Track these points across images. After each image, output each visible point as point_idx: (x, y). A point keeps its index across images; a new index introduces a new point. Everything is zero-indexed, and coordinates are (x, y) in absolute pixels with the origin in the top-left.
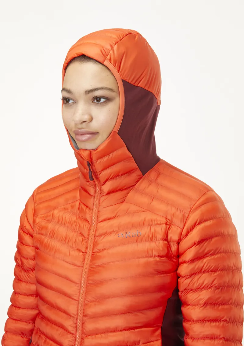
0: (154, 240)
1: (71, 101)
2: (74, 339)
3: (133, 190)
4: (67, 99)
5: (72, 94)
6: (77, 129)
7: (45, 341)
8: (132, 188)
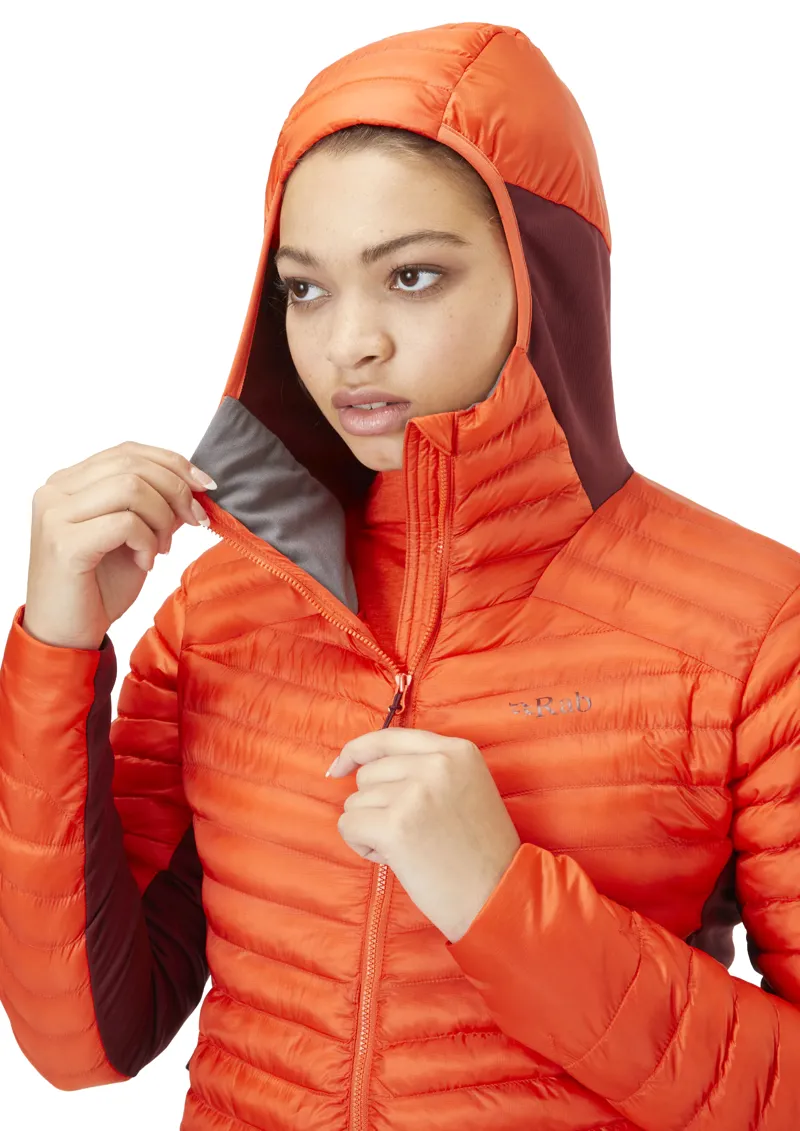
0: (637, 723)
1: (313, 293)
2: (347, 1056)
3: (560, 558)
4: (299, 283)
5: (317, 264)
6: (344, 388)
7: (242, 1076)
8: (558, 548)
